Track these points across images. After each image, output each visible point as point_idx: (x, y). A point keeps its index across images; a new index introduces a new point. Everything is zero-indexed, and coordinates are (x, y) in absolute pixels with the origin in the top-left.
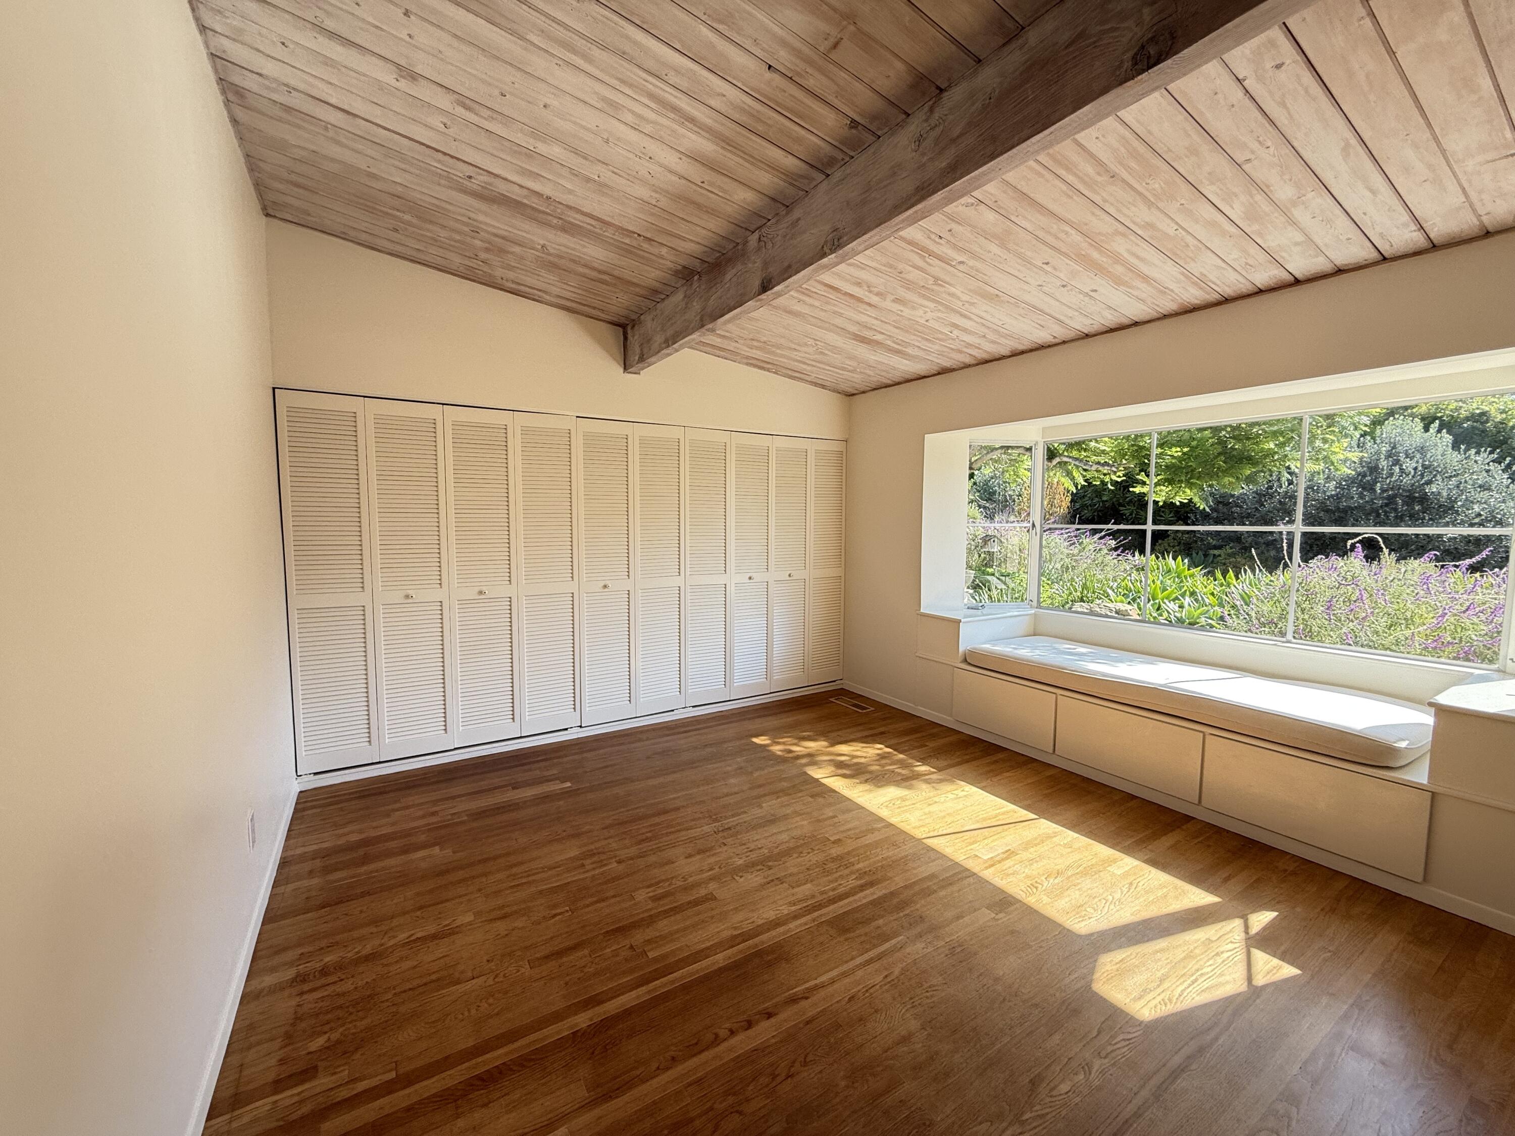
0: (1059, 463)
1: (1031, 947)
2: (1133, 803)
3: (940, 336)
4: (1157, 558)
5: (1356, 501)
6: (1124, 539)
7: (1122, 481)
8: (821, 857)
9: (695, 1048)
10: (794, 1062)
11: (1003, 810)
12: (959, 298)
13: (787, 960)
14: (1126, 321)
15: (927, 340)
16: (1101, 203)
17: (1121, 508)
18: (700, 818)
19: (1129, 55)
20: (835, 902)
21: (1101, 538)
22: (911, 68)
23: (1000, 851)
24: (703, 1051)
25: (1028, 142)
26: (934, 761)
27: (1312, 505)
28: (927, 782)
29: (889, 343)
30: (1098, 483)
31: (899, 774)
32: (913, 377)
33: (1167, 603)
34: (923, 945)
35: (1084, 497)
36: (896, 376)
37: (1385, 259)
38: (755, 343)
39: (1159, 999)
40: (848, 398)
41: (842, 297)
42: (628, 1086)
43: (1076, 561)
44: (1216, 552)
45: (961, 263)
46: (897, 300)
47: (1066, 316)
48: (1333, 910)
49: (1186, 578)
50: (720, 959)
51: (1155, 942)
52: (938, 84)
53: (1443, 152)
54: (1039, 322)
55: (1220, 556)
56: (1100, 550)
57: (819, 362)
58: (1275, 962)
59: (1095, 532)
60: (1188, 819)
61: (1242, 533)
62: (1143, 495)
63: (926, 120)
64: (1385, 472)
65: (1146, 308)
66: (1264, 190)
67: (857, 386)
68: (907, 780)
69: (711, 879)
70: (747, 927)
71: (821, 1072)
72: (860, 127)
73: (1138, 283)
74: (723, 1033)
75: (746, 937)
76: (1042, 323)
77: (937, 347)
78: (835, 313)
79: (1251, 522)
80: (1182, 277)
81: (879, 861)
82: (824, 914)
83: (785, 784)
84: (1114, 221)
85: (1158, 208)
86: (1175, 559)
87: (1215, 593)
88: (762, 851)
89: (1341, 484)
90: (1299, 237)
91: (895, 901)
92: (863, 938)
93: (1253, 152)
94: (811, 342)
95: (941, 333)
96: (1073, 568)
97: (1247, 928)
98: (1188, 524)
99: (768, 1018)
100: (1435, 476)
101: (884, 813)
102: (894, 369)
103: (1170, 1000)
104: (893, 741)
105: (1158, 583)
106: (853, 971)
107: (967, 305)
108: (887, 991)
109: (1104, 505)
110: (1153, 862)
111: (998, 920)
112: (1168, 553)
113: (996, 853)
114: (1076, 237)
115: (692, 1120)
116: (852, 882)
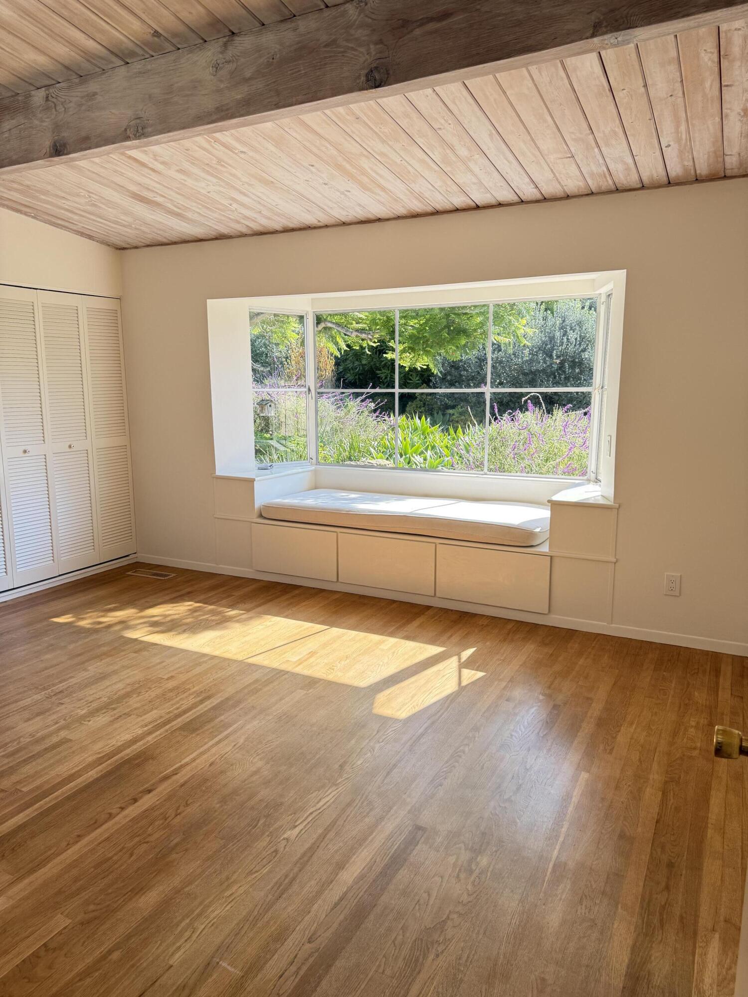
0: (324, 328)
1: (332, 702)
2: (394, 605)
3: (220, 207)
4: (407, 418)
5: (541, 366)
6: (382, 401)
7: (378, 346)
8: (159, 691)
9: (95, 824)
10: (179, 806)
11: (303, 628)
12: (239, 179)
13: (153, 758)
14: (371, 217)
15: (208, 208)
16: (351, 134)
17: (378, 372)
18: (25, 692)
19: (364, 72)
20: (182, 716)
21: (362, 401)
22: (210, 13)
23: (305, 654)
24: (101, 825)
25: (303, 105)
26: (241, 606)
27: (514, 368)
28: (238, 621)
29: (169, 205)
30: (358, 348)
31: (213, 621)
32: (190, 239)
33: (415, 456)
34: (258, 721)
35: (346, 360)
36: (174, 236)
37: (522, 201)
38: (15, 186)
39: (411, 706)
40: (118, 251)
41: (126, 159)
42: (48, 860)
43: (343, 423)
44: (451, 411)
45: (242, 152)
46: (181, 171)
47: (328, 207)
48: (505, 640)
49: (429, 435)
50: (93, 774)
51: (409, 680)
52: (231, 28)
53: (538, 148)
54: (306, 208)
55: (453, 414)
56: (362, 412)
57: (89, 213)
58: (473, 672)
59: (357, 395)
60: (428, 608)
61: (468, 394)
62: (393, 361)
63: (222, 53)
64: (559, 341)
65: (385, 209)
66: (452, 148)
67: (129, 240)
68: (222, 622)
69: (59, 729)
70: (107, 750)
71: (200, 805)
72: (162, 38)
73: (378, 191)
74: (114, 811)
75: (110, 756)
76: (310, 209)
77: (216, 215)
78: (116, 171)
79: (475, 384)
80: (407, 192)
81: (211, 682)
82: (173, 726)
83: (105, 649)
84: (359, 147)
85: (388, 144)
86: (420, 418)
87: (449, 446)
88: (101, 700)
89: (533, 351)
90: (474, 180)
91: (230, 703)
92: (211, 730)
93: (442, 125)
94: (83, 193)
95: (222, 204)
96: (341, 430)
97: (460, 659)
98: (430, 387)
99: (149, 793)
100: (588, 345)
101: (206, 650)
102: (172, 229)
103: (417, 705)
104: (202, 597)
105: (408, 440)
106: (209, 749)
107: (246, 185)
108: (237, 752)
109: (364, 369)
110: (407, 638)
111: (309, 693)
112: (415, 413)
113: (302, 656)
114: (334, 152)
115: (111, 858)
116: (192, 700)
